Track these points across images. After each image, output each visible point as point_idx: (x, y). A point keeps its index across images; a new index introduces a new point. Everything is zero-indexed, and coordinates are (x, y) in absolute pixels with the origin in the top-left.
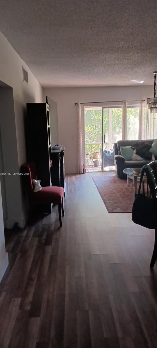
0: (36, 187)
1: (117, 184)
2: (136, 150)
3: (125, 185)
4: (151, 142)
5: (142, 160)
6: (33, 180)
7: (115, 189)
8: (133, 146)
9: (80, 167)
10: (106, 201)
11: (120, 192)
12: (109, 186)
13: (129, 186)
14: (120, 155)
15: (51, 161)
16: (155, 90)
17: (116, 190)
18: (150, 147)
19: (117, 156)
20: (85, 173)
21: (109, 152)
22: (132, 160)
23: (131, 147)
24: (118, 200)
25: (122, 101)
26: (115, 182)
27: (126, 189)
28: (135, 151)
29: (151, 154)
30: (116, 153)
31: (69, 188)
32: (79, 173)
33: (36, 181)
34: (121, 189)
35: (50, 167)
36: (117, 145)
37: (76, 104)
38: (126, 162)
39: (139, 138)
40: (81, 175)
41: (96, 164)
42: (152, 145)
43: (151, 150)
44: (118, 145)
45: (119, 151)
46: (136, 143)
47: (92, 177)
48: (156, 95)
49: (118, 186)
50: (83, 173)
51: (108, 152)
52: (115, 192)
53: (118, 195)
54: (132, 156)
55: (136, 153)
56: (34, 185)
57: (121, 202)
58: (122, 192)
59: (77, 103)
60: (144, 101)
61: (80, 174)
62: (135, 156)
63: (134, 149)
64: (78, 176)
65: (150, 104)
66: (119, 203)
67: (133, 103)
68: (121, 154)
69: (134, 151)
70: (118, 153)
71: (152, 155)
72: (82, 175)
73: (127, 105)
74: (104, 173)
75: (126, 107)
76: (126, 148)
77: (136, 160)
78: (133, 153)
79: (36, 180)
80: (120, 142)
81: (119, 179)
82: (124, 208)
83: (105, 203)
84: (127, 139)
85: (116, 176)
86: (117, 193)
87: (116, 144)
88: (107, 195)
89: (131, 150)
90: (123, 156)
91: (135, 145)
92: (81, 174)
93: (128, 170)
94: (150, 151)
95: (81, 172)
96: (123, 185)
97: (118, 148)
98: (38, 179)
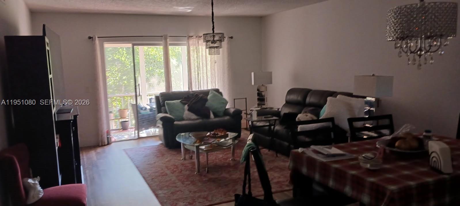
0: (32, 193)
1: (167, 159)
2: (188, 106)
3: (179, 158)
4: (206, 93)
5: (197, 119)
6: (25, 179)
7: (167, 167)
8: (183, 100)
9: (102, 136)
10: (157, 192)
11: (175, 171)
12: (155, 163)
13: (185, 159)
14: (164, 113)
15: (58, 136)
16: (213, 23)
17: (168, 169)
18: (206, 100)
19: (161, 115)
20: (111, 144)
21: (146, 109)
22: (183, 119)
23: (180, 101)
24: (176, 187)
25: (162, 36)
26: (163, 155)
27: (183, 164)
28: (186, 107)
29: (208, 110)
30: (159, 111)
31: (88, 175)
32: (100, 144)
33: (30, 181)
34: (175, 165)
35: (57, 148)
36: (160, 98)
37: (90, 38)
38: (175, 123)
39: (189, 88)
40: (105, 147)
41: (124, 127)
42: (209, 97)
43: (208, 104)
44: (162, 99)
45: (163, 108)
46: (186, 96)
47: (125, 150)
48: (214, 30)
49: (169, 161)
50: (109, 144)
51: (144, 109)
52: (168, 172)
53: (174, 178)
54: (183, 114)
55: (189, 110)
56: (28, 189)
57: (181, 191)
58: (177, 172)
59: (92, 36)
60: (192, 37)
61: (103, 145)
62: (187, 114)
63: (185, 104)
64: (99, 150)
65: (207, 41)
66: (178, 193)
67: (177, 39)
68: (168, 111)
69: (184, 106)
70: (162, 111)
71: (210, 112)
72: (107, 148)
73: (169, 42)
74: (141, 140)
75: (168, 45)
76: (174, 103)
77: (190, 119)
78: (184, 110)
79: (30, 178)
80: (162, 94)
81: (166, 149)
82: (188, 201)
83: (157, 196)
84: (173, 91)
85: (162, 144)
86: (172, 175)
87: (157, 98)
88: (156, 180)
89: (181, 105)
90: (170, 114)
91: (185, 98)
92: (105, 145)
93: (183, 135)
94: (206, 105)
95: (105, 143)
96: (176, 158)
97: (162, 104)
98: (34, 177)
